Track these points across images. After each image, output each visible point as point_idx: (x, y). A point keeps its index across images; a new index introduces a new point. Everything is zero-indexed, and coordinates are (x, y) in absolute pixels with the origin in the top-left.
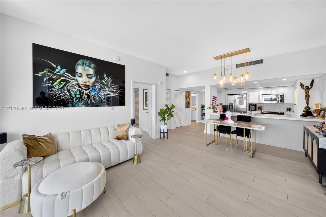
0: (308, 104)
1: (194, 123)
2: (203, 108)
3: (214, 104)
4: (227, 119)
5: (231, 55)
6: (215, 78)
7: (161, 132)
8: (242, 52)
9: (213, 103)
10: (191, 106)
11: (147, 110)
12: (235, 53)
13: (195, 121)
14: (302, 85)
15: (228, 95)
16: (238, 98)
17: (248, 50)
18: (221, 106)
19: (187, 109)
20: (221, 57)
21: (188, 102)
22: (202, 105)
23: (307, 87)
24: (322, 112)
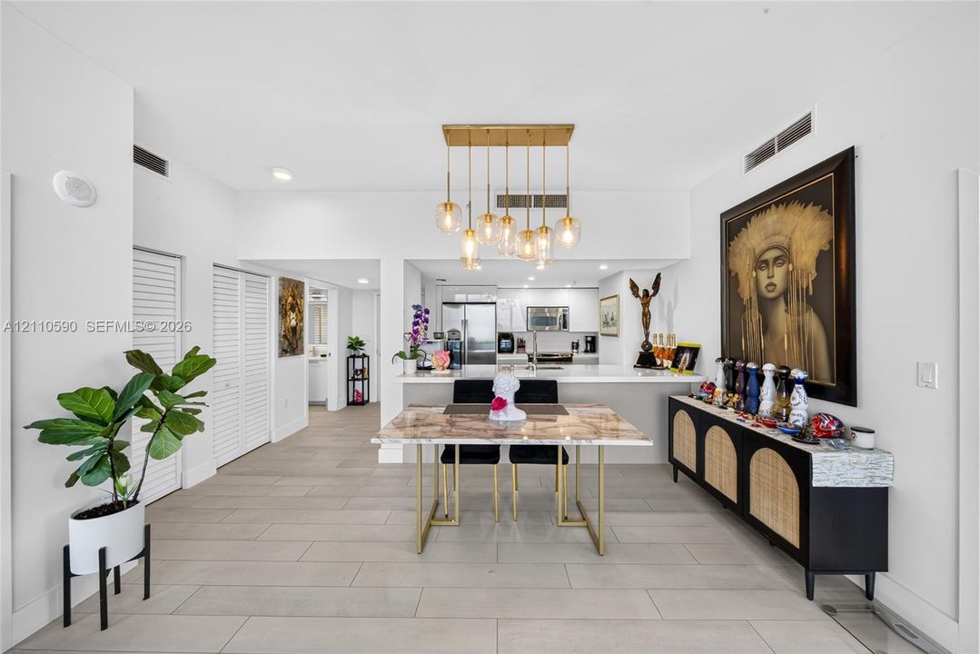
1: (319, 413)
2: (355, 349)
3: (421, 338)
4: (501, 404)
6: (448, 220)
7: (69, 577)
9: (416, 332)
10: (307, 346)
12: (528, 131)
13: (323, 405)
14: (634, 287)
15: (444, 303)
18: (439, 345)
19: (290, 360)
21: (294, 329)
22: (350, 338)
23: (646, 291)
24: (685, 356)
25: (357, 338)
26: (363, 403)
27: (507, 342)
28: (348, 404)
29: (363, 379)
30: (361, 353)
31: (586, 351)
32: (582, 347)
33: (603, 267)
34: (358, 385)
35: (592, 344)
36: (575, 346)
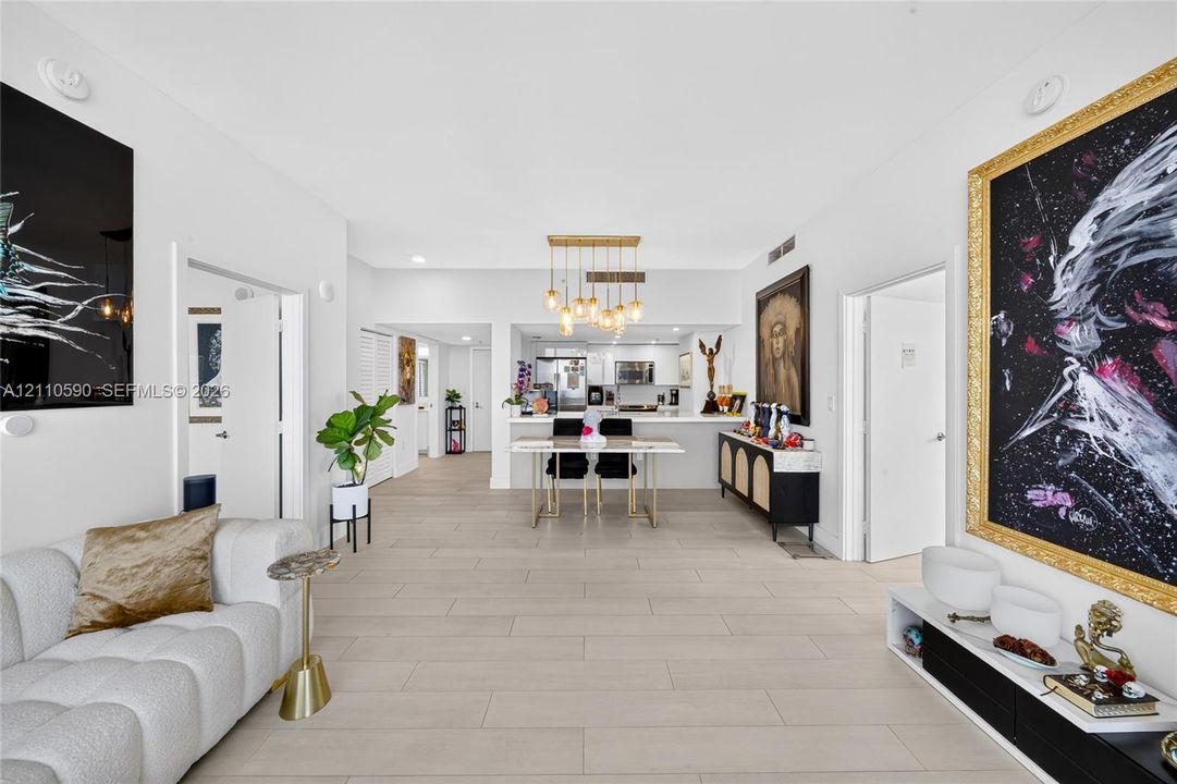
0: (712, 386)
1: (424, 459)
2: (453, 401)
3: (524, 388)
4: (588, 432)
5: (593, 242)
6: (552, 302)
7: (333, 521)
8: (621, 242)
9: (521, 383)
11: (218, 420)
13: (425, 453)
14: (702, 346)
15: (538, 359)
16: (567, 369)
17: (634, 241)
18: (538, 394)
19: (406, 408)
20: (567, 242)
21: (409, 381)
22: (448, 391)
23: (711, 350)
24: (736, 402)
25: (454, 391)
26: (461, 452)
27: (597, 394)
28: (447, 453)
29: (460, 429)
30: (458, 405)
31: (671, 404)
32: (668, 398)
33: (676, 329)
34: (456, 436)
35: (675, 396)
36: (661, 399)
